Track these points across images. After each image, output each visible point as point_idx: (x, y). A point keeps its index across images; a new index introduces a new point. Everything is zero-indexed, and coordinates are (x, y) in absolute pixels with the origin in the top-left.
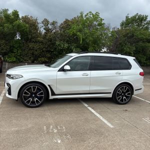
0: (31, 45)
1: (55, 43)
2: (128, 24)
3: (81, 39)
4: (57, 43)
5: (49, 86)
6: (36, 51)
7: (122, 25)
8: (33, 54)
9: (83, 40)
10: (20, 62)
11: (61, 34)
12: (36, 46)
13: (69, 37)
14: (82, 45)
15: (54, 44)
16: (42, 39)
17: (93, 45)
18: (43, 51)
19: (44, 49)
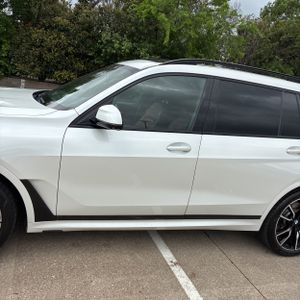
0: (37, 34)
1: (100, 36)
2: (280, 14)
3: (168, 33)
4: (105, 36)
5: (26, 183)
6: (49, 50)
7: (265, 13)
8: (40, 57)
9: (172, 35)
10: (6, 75)
11: (118, 16)
12: (50, 39)
13: (135, 24)
14: (166, 50)
15: (96, 38)
16: (66, 21)
17: (196, 52)
18: (67, 54)
19: (70, 49)
